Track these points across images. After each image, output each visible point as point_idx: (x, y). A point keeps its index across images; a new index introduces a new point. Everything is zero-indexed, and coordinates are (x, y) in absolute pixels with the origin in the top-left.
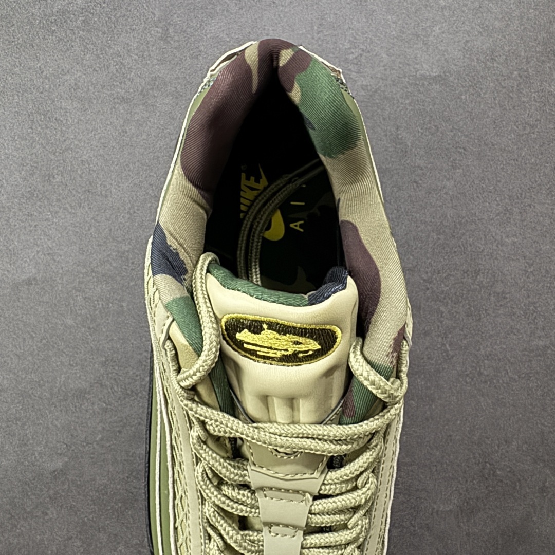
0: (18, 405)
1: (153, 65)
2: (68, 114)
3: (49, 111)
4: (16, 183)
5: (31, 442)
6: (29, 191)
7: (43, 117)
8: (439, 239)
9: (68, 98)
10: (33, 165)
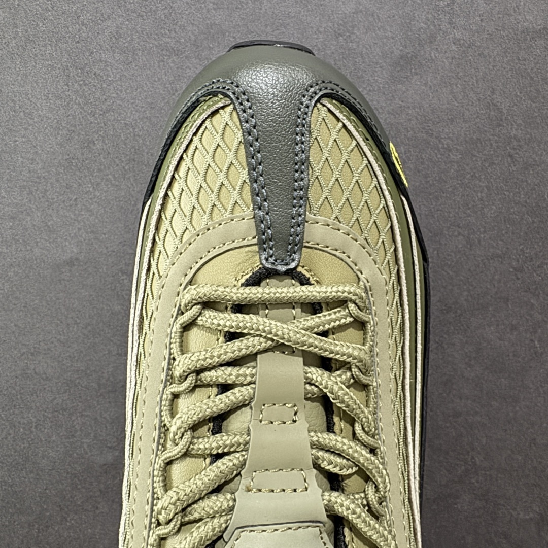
0: (64, 395)
1: (208, 10)
2: (109, 69)
3: (86, 64)
4: (52, 150)
5: (79, 433)
6: (66, 160)
7: (79, 71)
9: (109, 48)
10: (70, 129)
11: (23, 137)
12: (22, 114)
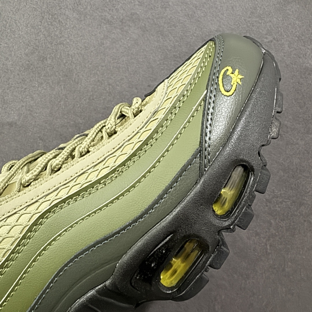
1: (135, 5)
2: (68, 20)
3: (56, 14)
4: (20, 56)
6: (27, 64)
7: (51, 16)
9: (72, 9)
10: (35, 47)
11: (6, 44)
12: (9, 30)
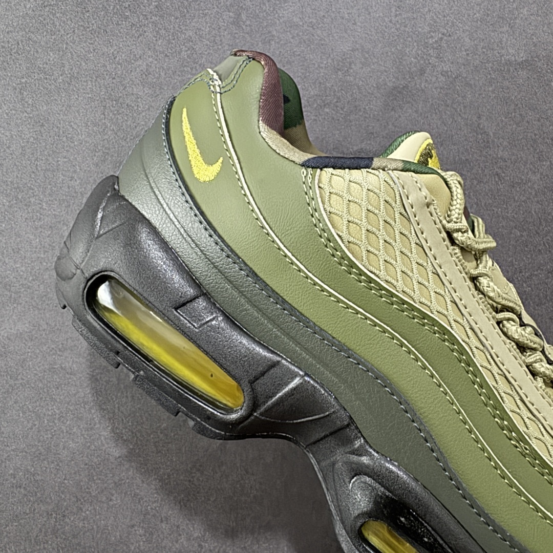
1: (224, 51)
2: (139, 100)
3: (121, 97)
4: (89, 169)
7: (114, 102)
8: (522, 236)
9: (140, 83)
10: (104, 151)
11: (65, 158)
12: (65, 139)
